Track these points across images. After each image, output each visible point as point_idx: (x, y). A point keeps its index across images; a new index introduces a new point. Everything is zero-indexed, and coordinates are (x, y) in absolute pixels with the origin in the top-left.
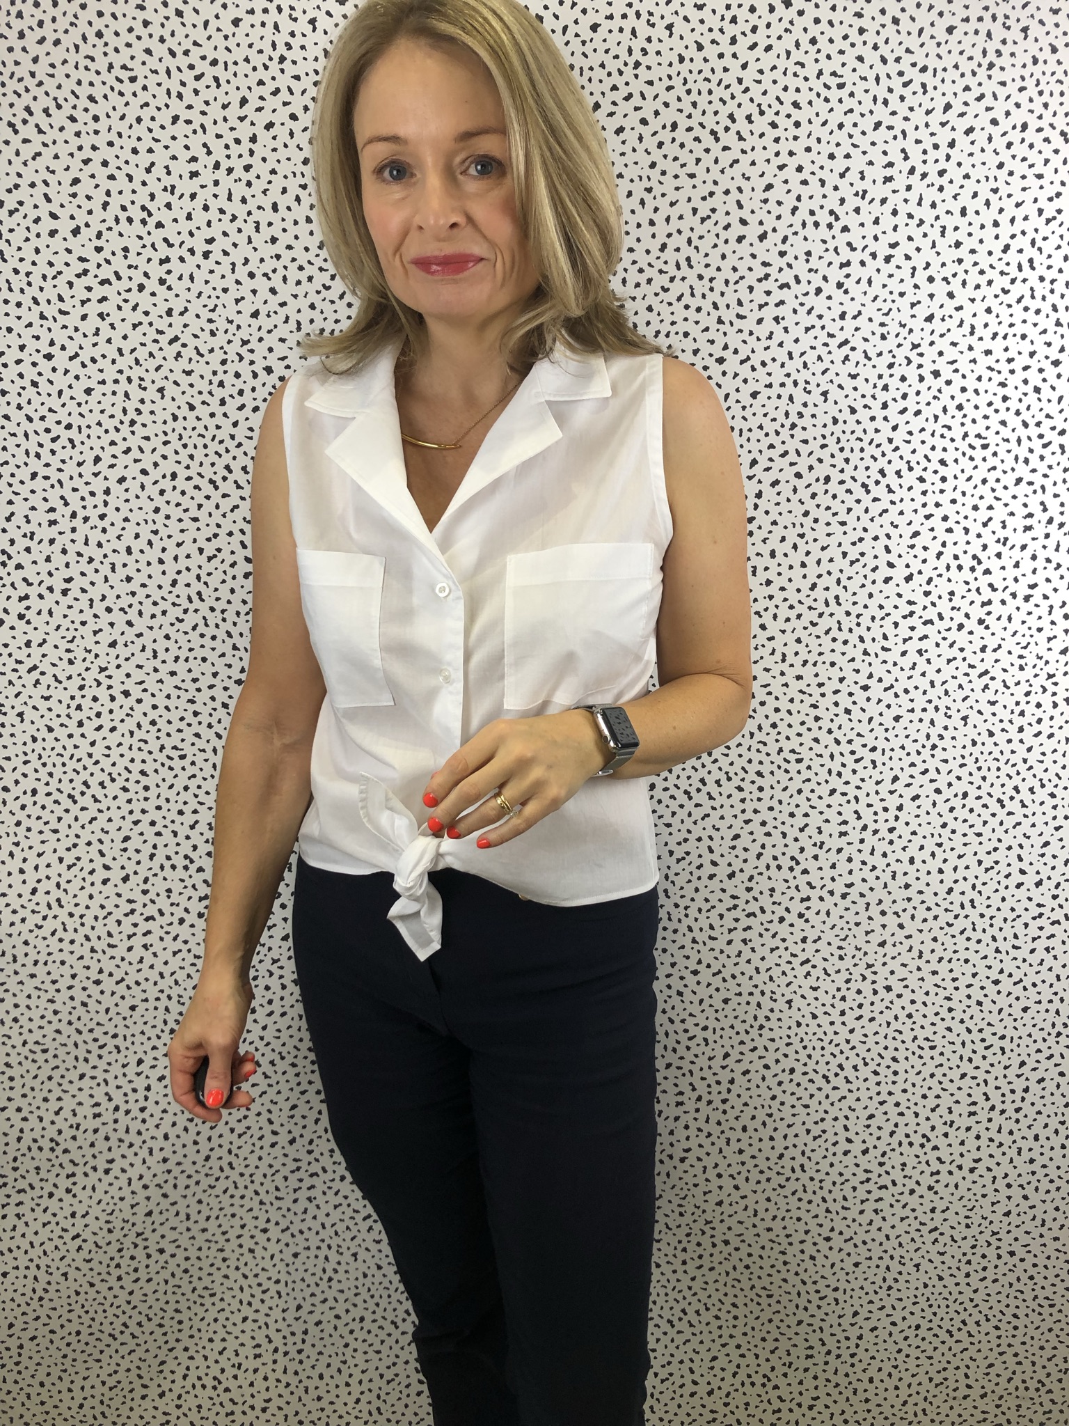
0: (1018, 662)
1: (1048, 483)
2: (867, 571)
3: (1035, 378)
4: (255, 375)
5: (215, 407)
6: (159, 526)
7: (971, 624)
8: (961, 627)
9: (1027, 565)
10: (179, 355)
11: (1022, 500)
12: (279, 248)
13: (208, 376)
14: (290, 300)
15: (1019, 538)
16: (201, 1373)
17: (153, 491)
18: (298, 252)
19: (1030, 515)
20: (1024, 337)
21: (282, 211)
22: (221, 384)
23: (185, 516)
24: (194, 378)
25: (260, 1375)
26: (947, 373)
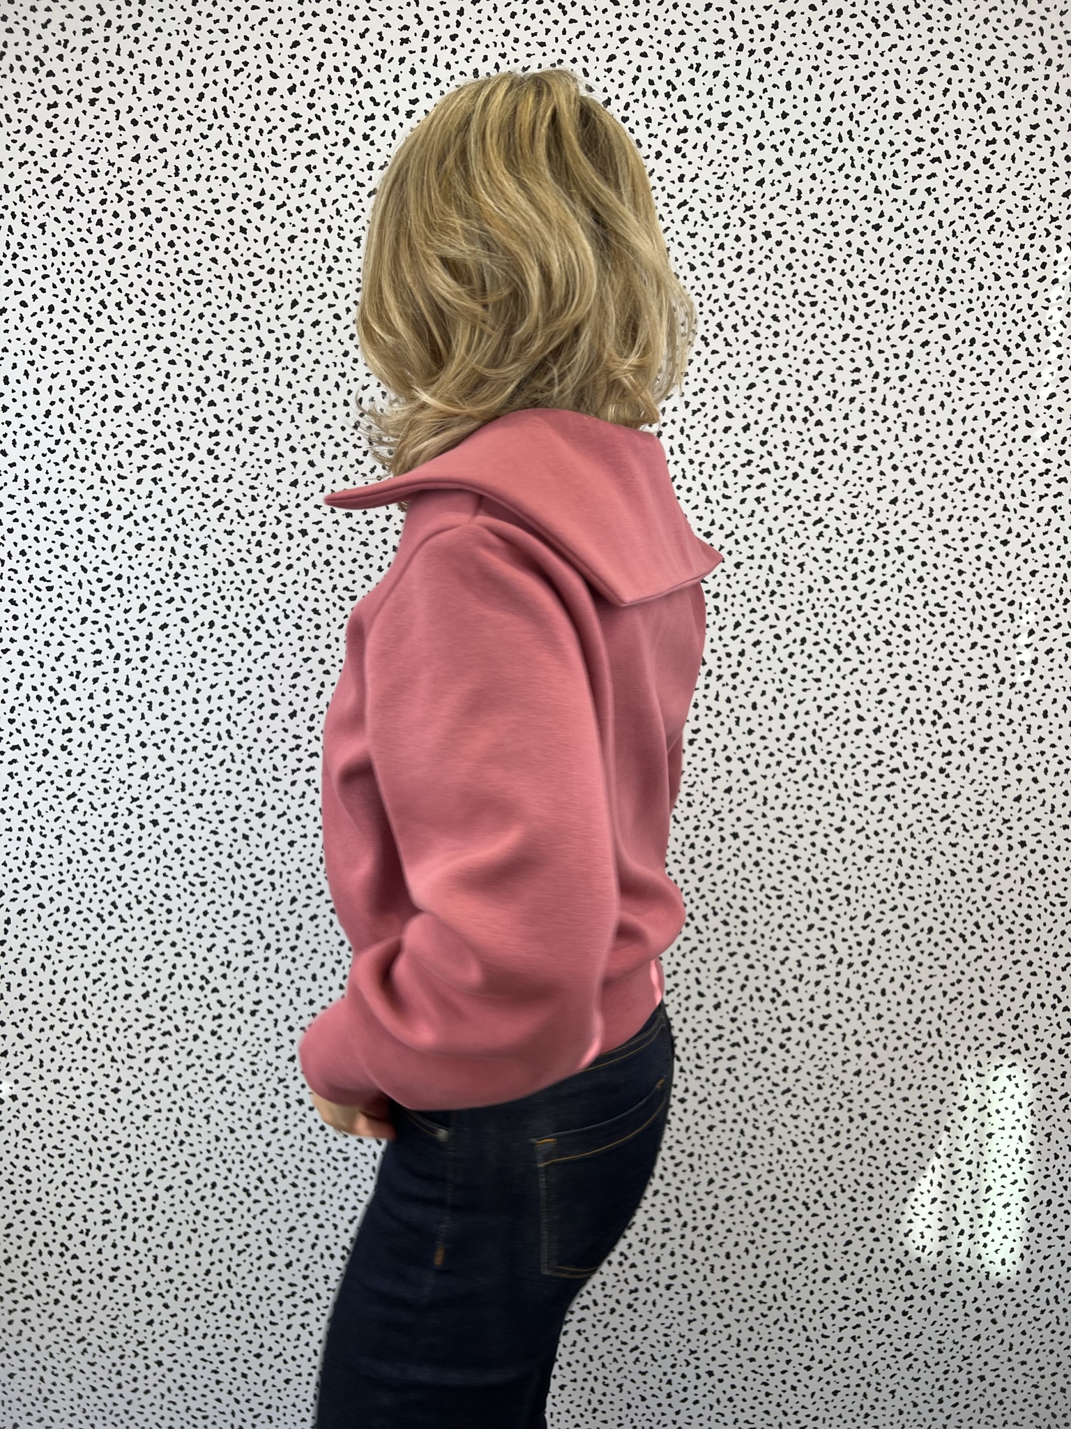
0: (851, 511)
1: (873, 339)
2: (708, 420)
3: (858, 242)
4: (133, 216)
5: (93, 243)
6: (35, 357)
7: (805, 474)
8: (795, 476)
9: (856, 418)
10: (61, 193)
11: (849, 355)
12: (161, 98)
13: (88, 214)
14: (170, 147)
15: (847, 392)
16: (48, 1239)
17: (31, 322)
18: (179, 103)
19: (857, 370)
20: (846, 202)
21: (166, 65)
22: (100, 223)
23: (61, 349)
24: (74, 216)
25: (109, 1242)
26: (777, 234)
